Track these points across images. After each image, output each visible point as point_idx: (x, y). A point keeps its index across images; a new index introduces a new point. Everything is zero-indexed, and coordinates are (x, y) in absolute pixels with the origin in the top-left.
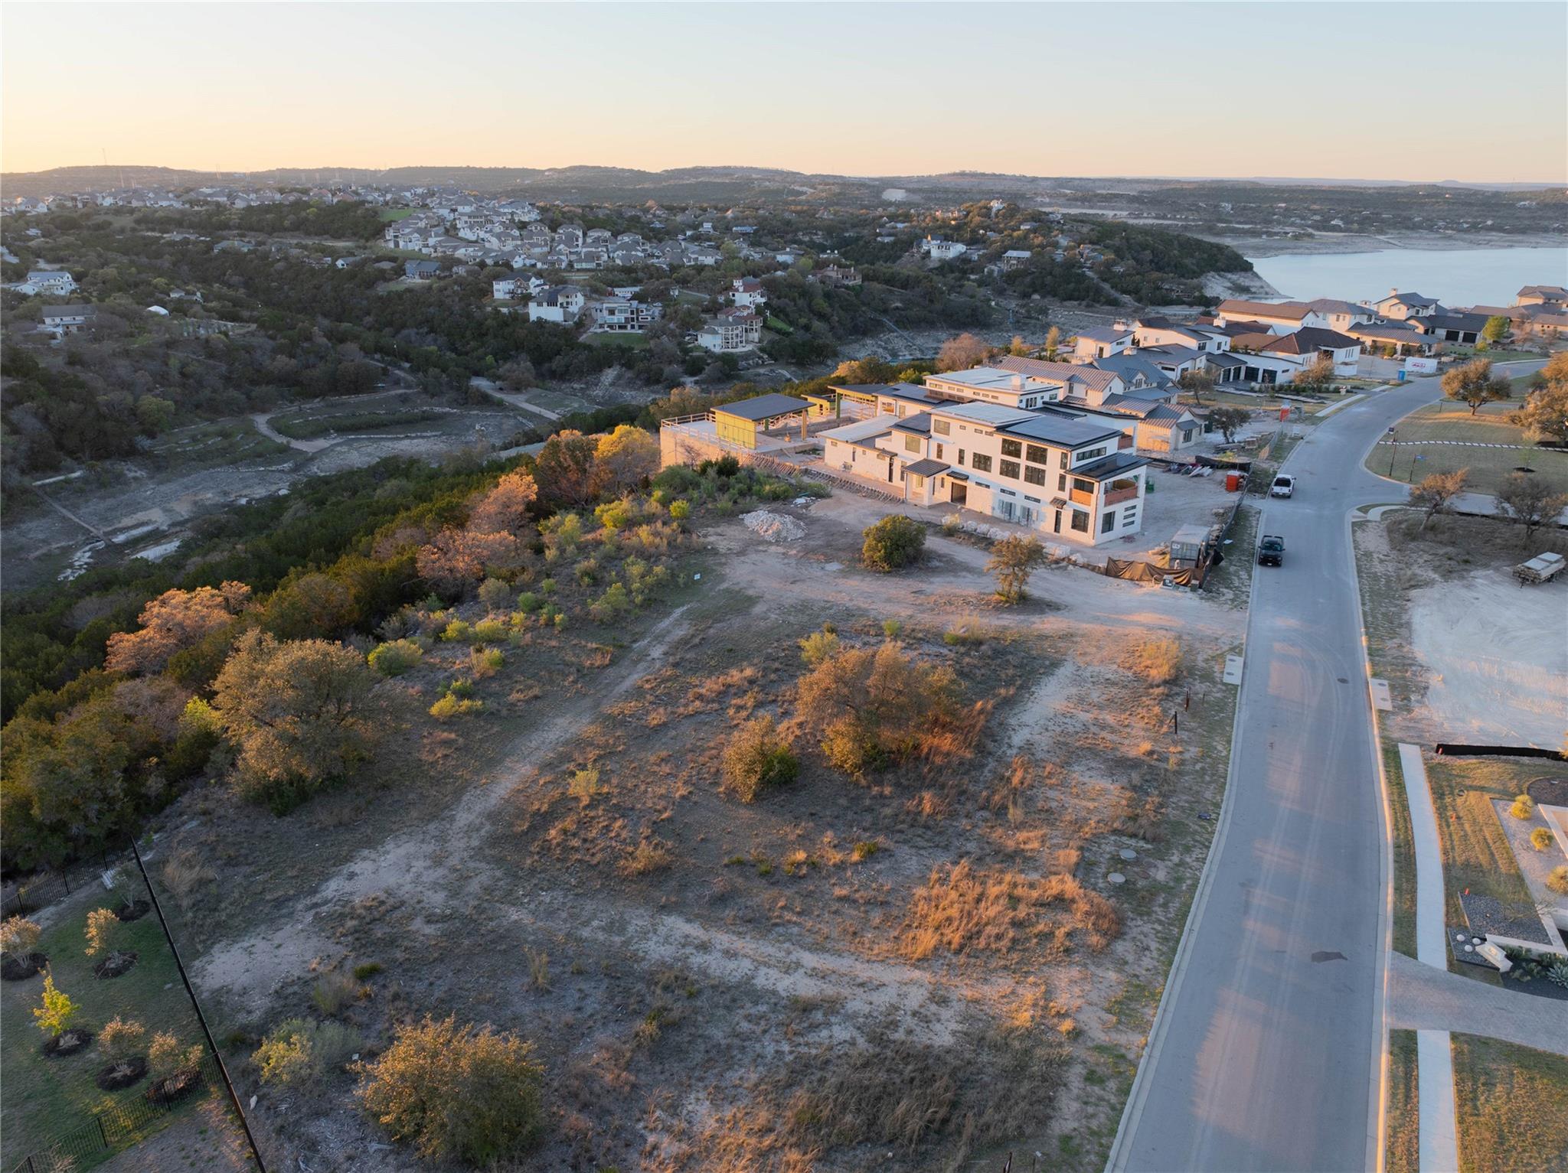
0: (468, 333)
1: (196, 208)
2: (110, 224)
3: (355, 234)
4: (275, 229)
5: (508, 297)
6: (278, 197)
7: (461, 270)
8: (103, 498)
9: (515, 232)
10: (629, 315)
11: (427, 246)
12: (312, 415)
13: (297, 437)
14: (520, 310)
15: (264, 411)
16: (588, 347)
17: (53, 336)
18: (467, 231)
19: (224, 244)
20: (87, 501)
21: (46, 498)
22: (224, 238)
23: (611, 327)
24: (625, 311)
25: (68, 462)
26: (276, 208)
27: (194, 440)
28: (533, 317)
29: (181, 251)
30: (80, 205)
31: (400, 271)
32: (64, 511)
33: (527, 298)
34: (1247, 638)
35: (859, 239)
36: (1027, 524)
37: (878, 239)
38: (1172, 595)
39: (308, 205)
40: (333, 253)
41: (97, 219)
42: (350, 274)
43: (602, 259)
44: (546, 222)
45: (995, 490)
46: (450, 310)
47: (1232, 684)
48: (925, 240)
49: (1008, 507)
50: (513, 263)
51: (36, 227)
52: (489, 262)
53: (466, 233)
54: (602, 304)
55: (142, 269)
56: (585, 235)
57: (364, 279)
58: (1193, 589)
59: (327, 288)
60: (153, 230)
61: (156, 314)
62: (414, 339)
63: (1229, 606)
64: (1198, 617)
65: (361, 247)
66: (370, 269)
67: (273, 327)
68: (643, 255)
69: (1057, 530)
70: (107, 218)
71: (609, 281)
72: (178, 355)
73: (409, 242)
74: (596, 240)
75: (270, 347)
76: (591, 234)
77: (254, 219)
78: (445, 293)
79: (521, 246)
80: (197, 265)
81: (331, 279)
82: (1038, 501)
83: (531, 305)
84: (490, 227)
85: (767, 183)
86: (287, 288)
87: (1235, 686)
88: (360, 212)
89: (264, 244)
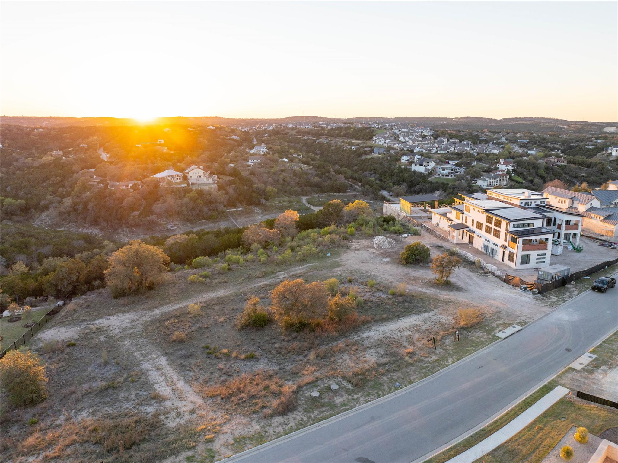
0: (387, 175)
1: (316, 128)
2: (289, 133)
3: (363, 138)
4: (338, 136)
5: (406, 162)
6: (343, 125)
7: (392, 152)
8: (245, 218)
9: (421, 139)
10: (450, 171)
11: (385, 143)
12: (322, 198)
13: (313, 205)
14: (408, 167)
15: (306, 196)
16: (431, 183)
17: (250, 166)
18: (402, 138)
19: (319, 140)
20: (240, 218)
21: (229, 215)
22: (320, 138)
23: (443, 175)
24: (449, 169)
25: (239, 205)
26: (340, 129)
27: (280, 202)
28: (413, 170)
29: (305, 142)
30: (282, 127)
31: (372, 152)
32: (233, 220)
33: (413, 162)
34: (537, 320)
35: (577, 146)
36: (493, 256)
37: (587, 147)
38: (521, 294)
39: (351, 128)
40: (352, 144)
41: (286, 131)
42: (355, 152)
43: (451, 150)
44: (434, 136)
45: (483, 239)
46: (384, 166)
47: (498, 337)
48: (610, 148)
49: (486, 247)
50: (414, 150)
51: (268, 133)
52: (405, 149)
53: (401, 139)
54: (441, 167)
55: (289, 147)
56: (448, 140)
57: (359, 153)
58: (534, 293)
59: (345, 156)
60: (300, 135)
61: (284, 161)
62: (367, 175)
63: (546, 304)
64: (522, 306)
65: (363, 143)
66: (362, 150)
67: (318, 167)
68: (468, 149)
69: (503, 260)
70: (289, 131)
71: (449, 158)
72: (284, 174)
73: (380, 141)
74: (452, 143)
75: (315, 174)
76: (450, 140)
77: (332, 132)
78: (384, 159)
79: (420, 144)
80: (309, 147)
81: (348, 153)
82: (497, 245)
83: (413, 165)
84: (411, 137)
85: (548, 124)
86: (333, 155)
87: (499, 338)
88: (367, 131)
89: (332, 141)
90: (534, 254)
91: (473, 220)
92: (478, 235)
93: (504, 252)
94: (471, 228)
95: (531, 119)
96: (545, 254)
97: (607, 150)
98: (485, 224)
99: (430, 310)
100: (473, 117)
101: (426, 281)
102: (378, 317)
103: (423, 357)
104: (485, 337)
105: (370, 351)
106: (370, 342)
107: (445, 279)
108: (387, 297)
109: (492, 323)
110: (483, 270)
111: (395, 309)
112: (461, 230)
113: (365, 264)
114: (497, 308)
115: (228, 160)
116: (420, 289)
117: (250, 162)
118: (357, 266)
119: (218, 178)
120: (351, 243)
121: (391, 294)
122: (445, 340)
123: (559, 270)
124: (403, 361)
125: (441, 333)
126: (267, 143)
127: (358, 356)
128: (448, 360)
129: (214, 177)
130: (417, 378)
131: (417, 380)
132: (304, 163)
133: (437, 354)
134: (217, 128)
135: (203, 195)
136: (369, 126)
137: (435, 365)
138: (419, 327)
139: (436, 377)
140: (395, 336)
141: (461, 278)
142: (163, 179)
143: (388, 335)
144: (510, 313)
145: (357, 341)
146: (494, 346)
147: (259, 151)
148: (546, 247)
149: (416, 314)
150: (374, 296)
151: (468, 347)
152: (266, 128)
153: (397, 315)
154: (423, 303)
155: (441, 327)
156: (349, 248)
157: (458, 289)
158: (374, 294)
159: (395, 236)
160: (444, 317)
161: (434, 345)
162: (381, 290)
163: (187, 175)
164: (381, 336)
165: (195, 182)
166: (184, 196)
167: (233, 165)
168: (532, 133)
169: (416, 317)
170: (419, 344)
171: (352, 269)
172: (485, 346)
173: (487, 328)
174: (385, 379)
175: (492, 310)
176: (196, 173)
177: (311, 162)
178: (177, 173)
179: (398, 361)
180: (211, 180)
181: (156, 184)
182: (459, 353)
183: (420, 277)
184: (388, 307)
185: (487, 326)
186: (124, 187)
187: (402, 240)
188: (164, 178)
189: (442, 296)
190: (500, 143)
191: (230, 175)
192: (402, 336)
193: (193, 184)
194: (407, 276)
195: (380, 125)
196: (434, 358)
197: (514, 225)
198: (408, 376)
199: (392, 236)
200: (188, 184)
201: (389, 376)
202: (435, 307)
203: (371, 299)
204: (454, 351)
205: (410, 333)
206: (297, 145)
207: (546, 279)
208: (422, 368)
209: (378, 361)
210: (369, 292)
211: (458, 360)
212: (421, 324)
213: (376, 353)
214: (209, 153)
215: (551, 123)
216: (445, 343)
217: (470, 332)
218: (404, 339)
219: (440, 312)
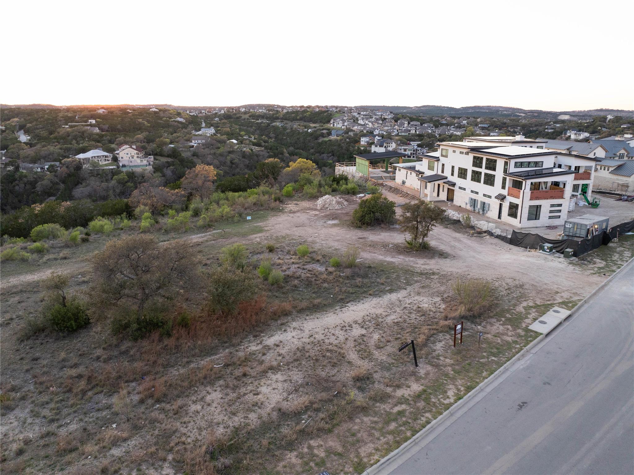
0: (346, 157)
1: (270, 112)
2: (241, 117)
3: (321, 122)
4: (294, 120)
5: (366, 144)
7: (351, 134)
10: (412, 152)
11: (343, 125)
14: (368, 149)
17: (193, 146)
18: (361, 120)
19: (274, 124)
22: (275, 122)
24: (411, 150)
26: (297, 112)
28: (373, 151)
29: (259, 125)
30: (234, 111)
31: (329, 134)
33: (373, 143)
34: (590, 297)
35: (537, 130)
36: (483, 214)
37: (546, 130)
38: (546, 258)
39: (308, 112)
40: (309, 127)
41: (238, 115)
42: (311, 134)
43: (412, 132)
44: (395, 119)
45: (468, 191)
46: (342, 147)
47: (536, 332)
48: (569, 131)
49: (474, 202)
50: (374, 132)
51: (218, 117)
52: (365, 131)
53: (361, 122)
54: (403, 147)
55: (241, 130)
56: (409, 123)
57: (315, 136)
58: (567, 256)
59: (301, 139)
60: (254, 119)
61: (232, 142)
62: (325, 158)
63: (592, 271)
64: (555, 275)
65: (320, 126)
66: (319, 133)
67: (271, 149)
68: (430, 131)
69: (499, 217)
70: (241, 115)
71: (410, 139)
72: (232, 156)
73: (338, 124)
74: (412, 125)
75: (266, 156)
76: (411, 123)
77: (288, 116)
78: (343, 141)
79: (380, 126)
80: (263, 130)
81: (304, 136)
82: (490, 197)
83: (373, 146)
84: (370, 120)
85: (505, 112)
86: (288, 138)
87: (537, 334)
88: (325, 114)
89: (287, 124)
90: (546, 205)
91: (453, 167)
92: (460, 188)
93: (501, 205)
94: (451, 178)
95: (489, 108)
96: (560, 205)
97: (565, 134)
98: (470, 168)
99: (400, 288)
100: (432, 106)
101: (390, 246)
102: (304, 304)
103: (391, 386)
104: (510, 333)
105: (274, 377)
106: (279, 355)
107: (421, 241)
108: (326, 270)
109: (515, 305)
110: (474, 229)
111: (337, 289)
112: (437, 183)
113: (301, 228)
114: (515, 280)
115: (168, 140)
116: (381, 257)
117: (194, 143)
118: (288, 232)
119: (155, 159)
120: (286, 206)
121: (333, 266)
122: (434, 343)
123: (595, 221)
124: (343, 403)
125: (425, 329)
126: (216, 126)
127: (243, 390)
128: (446, 392)
129: (150, 158)
130: (377, 450)
131: (376, 457)
132: (254, 144)
133: (421, 377)
134: (160, 110)
135: (135, 177)
136: (327, 110)
137: (418, 408)
138: (380, 320)
139: (423, 444)
140: (332, 339)
141: (444, 241)
142: (87, 160)
143: (319, 337)
144: (540, 287)
145: (253, 354)
146: (534, 351)
147: (206, 133)
148: (563, 194)
149: (374, 295)
150: (304, 269)
151: (483, 357)
152: (217, 112)
153: (342, 299)
154: (387, 278)
155: (423, 317)
156: (282, 211)
157: (442, 255)
158: (305, 267)
159: (347, 197)
160: (426, 299)
161: (412, 355)
162: (318, 261)
163: (117, 156)
164: (304, 340)
165: (126, 164)
166: (112, 179)
167: (172, 146)
168: (493, 118)
169: (375, 301)
170: (380, 356)
171: (279, 234)
172: (517, 353)
173: (508, 315)
174: (294, 460)
175: (507, 284)
176: (127, 154)
177: (263, 144)
178: (106, 154)
179: (331, 401)
180: (146, 161)
181: (79, 166)
182: (468, 371)
183: (382, 241)
184: (325, 285)
185: (508, 311)
186: (39, 170)
187: (356, 201)
188: (89, 159)
189: (418, 266)
190: (461, 127)
191: (168, 156)
192: (347, 339)
193: (124, 166)
194: (361, 240)
195: (338, 109)
196: (416, 387)
197: (516, 163)
198: (353, 444)
199: (344, 196)
200: (118, 167)
201: (306, 450)
202: (408, 283)
203: (298, 274)
204: (457, 367)
205: (364, 332)
206: (249, 128)
207: (578, 235)
208: (389, 418)
209: (285, 405)
210: (297, 263)
211: (469, 389)
212: (384, 314)
213: (285, 381)
214: (147, 133)
215: (508, 111)
216: (435, 351)
217: (480, 325)
218: (351, 344)
219: (416, 290)
